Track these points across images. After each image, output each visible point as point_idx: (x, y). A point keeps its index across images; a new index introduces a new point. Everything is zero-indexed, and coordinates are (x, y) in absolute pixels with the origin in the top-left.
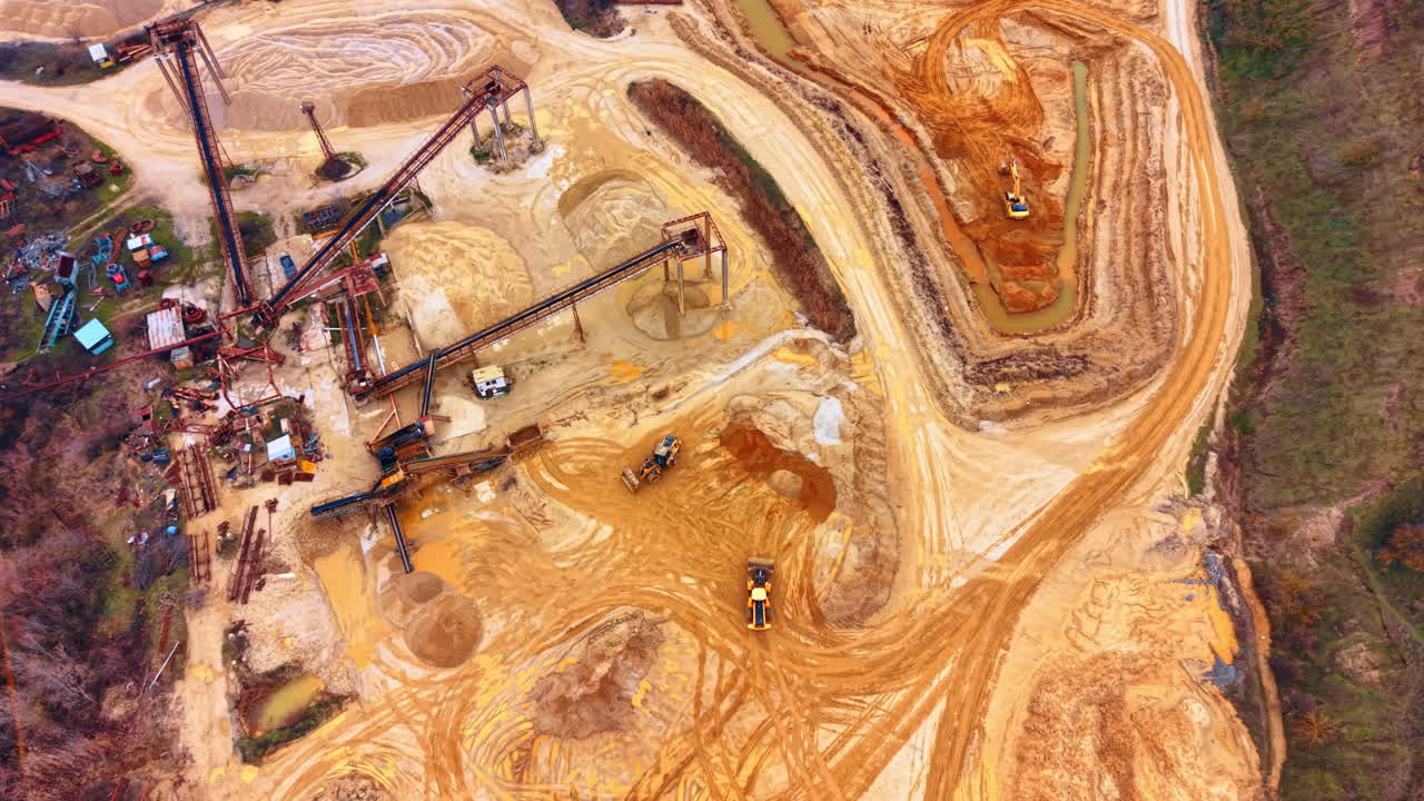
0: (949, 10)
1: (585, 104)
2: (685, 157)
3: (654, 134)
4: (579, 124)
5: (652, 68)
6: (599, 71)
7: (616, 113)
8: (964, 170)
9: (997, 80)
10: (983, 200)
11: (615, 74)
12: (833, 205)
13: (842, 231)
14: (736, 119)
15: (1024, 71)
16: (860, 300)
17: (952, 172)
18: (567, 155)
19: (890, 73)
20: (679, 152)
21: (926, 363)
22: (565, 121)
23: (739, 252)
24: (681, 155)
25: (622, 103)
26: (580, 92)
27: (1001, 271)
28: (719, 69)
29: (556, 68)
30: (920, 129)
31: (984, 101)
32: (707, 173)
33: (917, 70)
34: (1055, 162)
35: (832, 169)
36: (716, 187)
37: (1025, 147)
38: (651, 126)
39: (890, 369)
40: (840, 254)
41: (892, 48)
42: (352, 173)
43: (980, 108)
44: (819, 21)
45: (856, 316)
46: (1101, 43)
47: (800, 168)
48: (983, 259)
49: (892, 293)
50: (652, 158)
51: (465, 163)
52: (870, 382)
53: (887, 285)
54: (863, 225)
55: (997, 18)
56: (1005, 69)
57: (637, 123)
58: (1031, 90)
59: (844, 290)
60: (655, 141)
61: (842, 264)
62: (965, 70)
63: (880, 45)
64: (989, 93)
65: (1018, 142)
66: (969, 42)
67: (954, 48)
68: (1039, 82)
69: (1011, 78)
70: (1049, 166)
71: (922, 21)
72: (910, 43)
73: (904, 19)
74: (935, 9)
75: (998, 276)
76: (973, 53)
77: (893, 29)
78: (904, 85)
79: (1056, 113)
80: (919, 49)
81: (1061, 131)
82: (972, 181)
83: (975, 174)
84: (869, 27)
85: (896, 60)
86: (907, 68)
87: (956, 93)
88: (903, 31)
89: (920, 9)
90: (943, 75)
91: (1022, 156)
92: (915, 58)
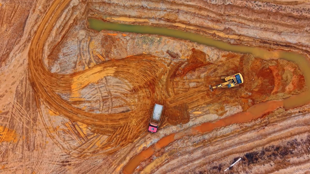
0: (43, 107)
9: (113, 81)
10: (224, 98)
15: (103, 62)
17: (200, 116)
19: (109, 149)
27: (276, 92)
31: (135, 90)
33: (109, 132)
34: (190, 53)
37: (177, 69)
41: (84, 147)
43: (141, 93)
46: (83, 10)
55: (52, 75)
56: (103, 74)
58: (123, 59)
62: (105, 100)
63: (81, 155)
64: (126, 87)
65: (172, 73)
66: (75, 95)
67: (82, 106)
68: (115, 54)
69: (111, 71)
70: (193, 56)
71: (55, 126)
72: (78, 135)
73: (53, 138)
74: (41, 116)
75: (280, 94)
76: (87, 94)
77: (65, 146)
78: (122, 141)
79: (145, 46)
80: (84, 129)
81: (161, 45)
82: (208, 104)
83: (202, 102)
84: (63, 162)
85: (97, 145)
86: (105, 138)
87: (128, 108)
88: (67, 139)
89: (41, 126)
90: (110, 115)
91: (185, 72)
92: (94, 132)
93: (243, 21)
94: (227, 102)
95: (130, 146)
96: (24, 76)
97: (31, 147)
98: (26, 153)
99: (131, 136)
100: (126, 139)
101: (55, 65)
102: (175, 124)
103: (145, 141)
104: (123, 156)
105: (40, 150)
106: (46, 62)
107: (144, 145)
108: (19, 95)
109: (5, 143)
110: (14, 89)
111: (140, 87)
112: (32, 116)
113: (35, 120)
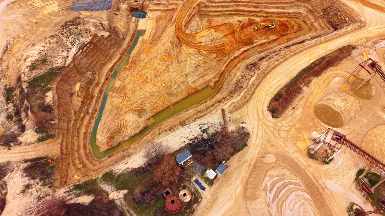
0: (183, 46)
1: (288, 131)
2: (300, 96)
3: (294, 106)
4: (299, 130)
5: (263, 112)
6: (270, 130)
7: (289, 119)
8: (256, 39)
9: (214, 34)
10: (267, 34)
11: (269, 124)
12: (307, 54)
13: (315, 51)
14: (280, 83)
15: (209, 28)
16: (339, 45)
17: (259, 41)
18: (316, 131)
19: (218, 59)
20: (298, 98)
21: (352, 31)
22: (299, 135)
23: (333, 75)
24: (300, 97)
25: (284, 118)
26: (283, 134)
27: (290, 30)
28: (256, 92)
29: (273, 146)
30: (242, 50)
31: (225, 36)
32: (305, 88)
33: (216, 52)
34: (248, 20)
35: (293, 55)
36: (310, 85)
37: (243, 26)
38: (290, 108)
39: (357, 38)
40: (324, 51)
41: (206, 59)
42: (358, 207)
44: (195, 81)
45: (344, 45)
46: (197, 9)
47: (295, 64)
48: (287, 34)
49: (334, 39)
50: (305, 105)
51: (335, 164)
52: (363, 41)
53: (331, 40)
54: (312, 46)
55: (186, 34)
56: (210, 32)
57: (291, 112)
58: (218, 26)
59: (336, 49)
60: (297, 105)
61: (327, 50)
62: (212, 41)
63: (205, 62)
64: (221, 35)
65: (241, 28)
66: (198, 40)
67: (202, 44)
68: (213, 24)
69: (213, 30)
70: (249, 21)
71: (190, 52)
72: (202, 55)
73: (190, 57)
74: (183, 50)
75: (292, 31)
76: (203, 39)
77: (197, 59)
78: (223, 55)
79: (227, 20)
80: (205, 53)
81: (234, 19)
82: (261, 36)
83: (258, 36)
84: (196, 66)
85: (212, 58)
86: (215, 55)
87: (224, 42)
88: (197, 57)
89: (184, 53)
90: (216, 46)
91: (247, 27)
92: (209, 53)
93: (268, 5)
94: (270, 35)
95: (228, 57)
96: (174, 35)
97: (180, 62)
98: (178, 65)
99: (228, 52)
100: (225, 54)
101: (187, 30)
102: (248, 45)
103: (235, 54)
104: (225, 61)
105: (184, 62)
106: (183, 28)
107: (234, 56)
108: (172, 43)
109: (167, 62)
110: (169, 40)
111: (228, 34)
112: (179, 50)
113: (180, 51)
